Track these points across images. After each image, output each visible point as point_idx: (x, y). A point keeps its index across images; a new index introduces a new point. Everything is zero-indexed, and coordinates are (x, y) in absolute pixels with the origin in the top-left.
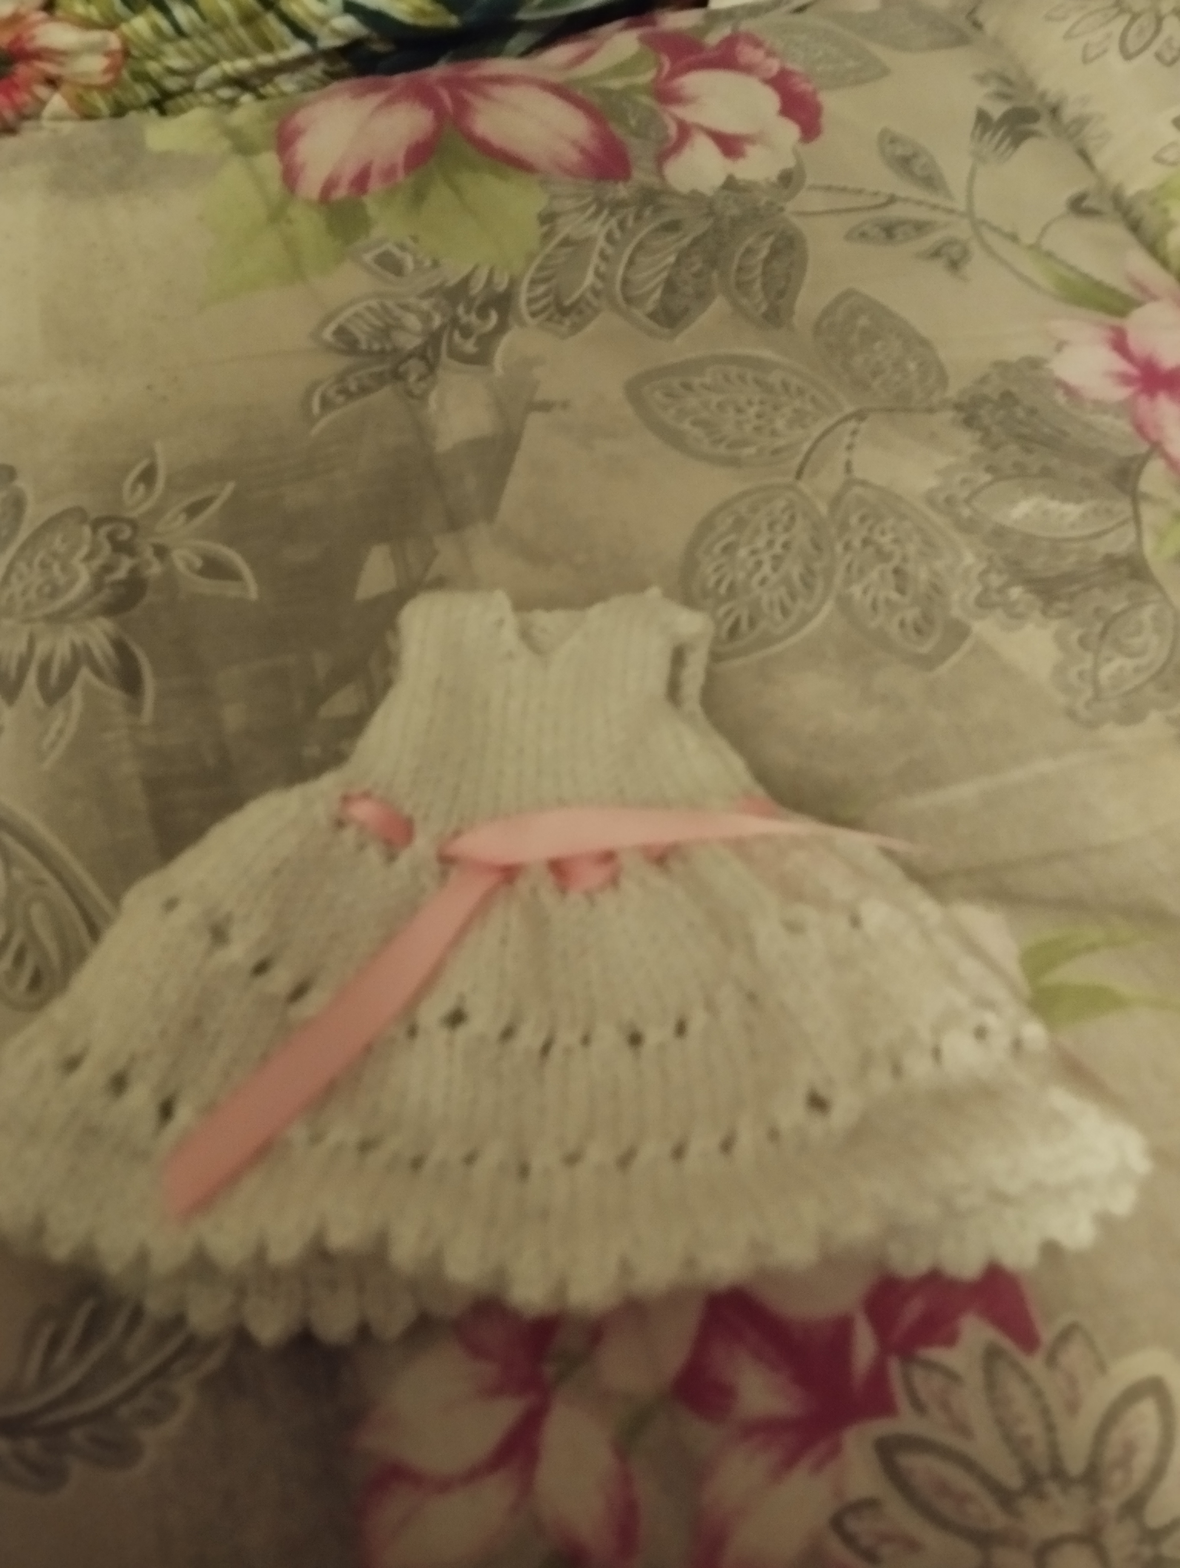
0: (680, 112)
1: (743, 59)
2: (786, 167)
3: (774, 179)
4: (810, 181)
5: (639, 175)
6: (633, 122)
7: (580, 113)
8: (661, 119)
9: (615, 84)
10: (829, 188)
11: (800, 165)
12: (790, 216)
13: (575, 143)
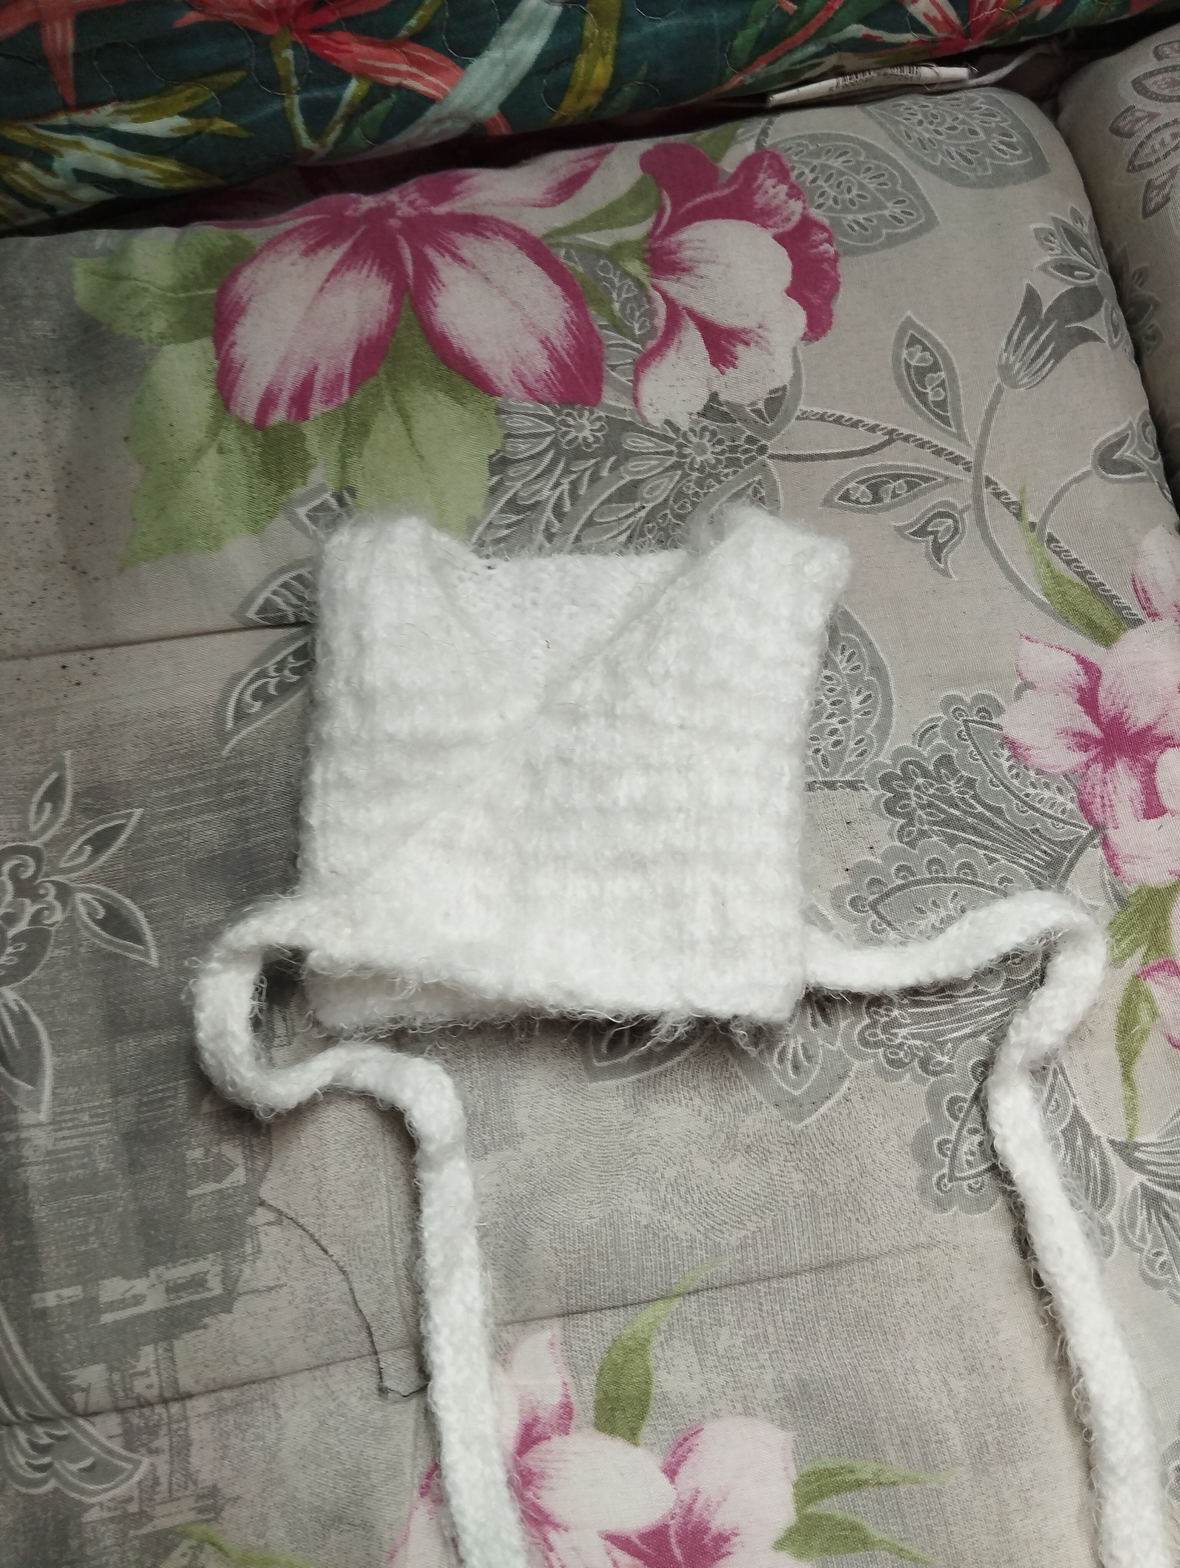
0: (674, 287)
1: (760, 200)
2: (778, 384)
3: (761, 405)
4: (802, 407)
5: (610, 397)
6: (617, 306)
7: (557, 290)
8: (650, 300)
9: (603, 239)
10: (822, 418)
11: (797, 378)
12: (769, 462)
13: (545, 342)
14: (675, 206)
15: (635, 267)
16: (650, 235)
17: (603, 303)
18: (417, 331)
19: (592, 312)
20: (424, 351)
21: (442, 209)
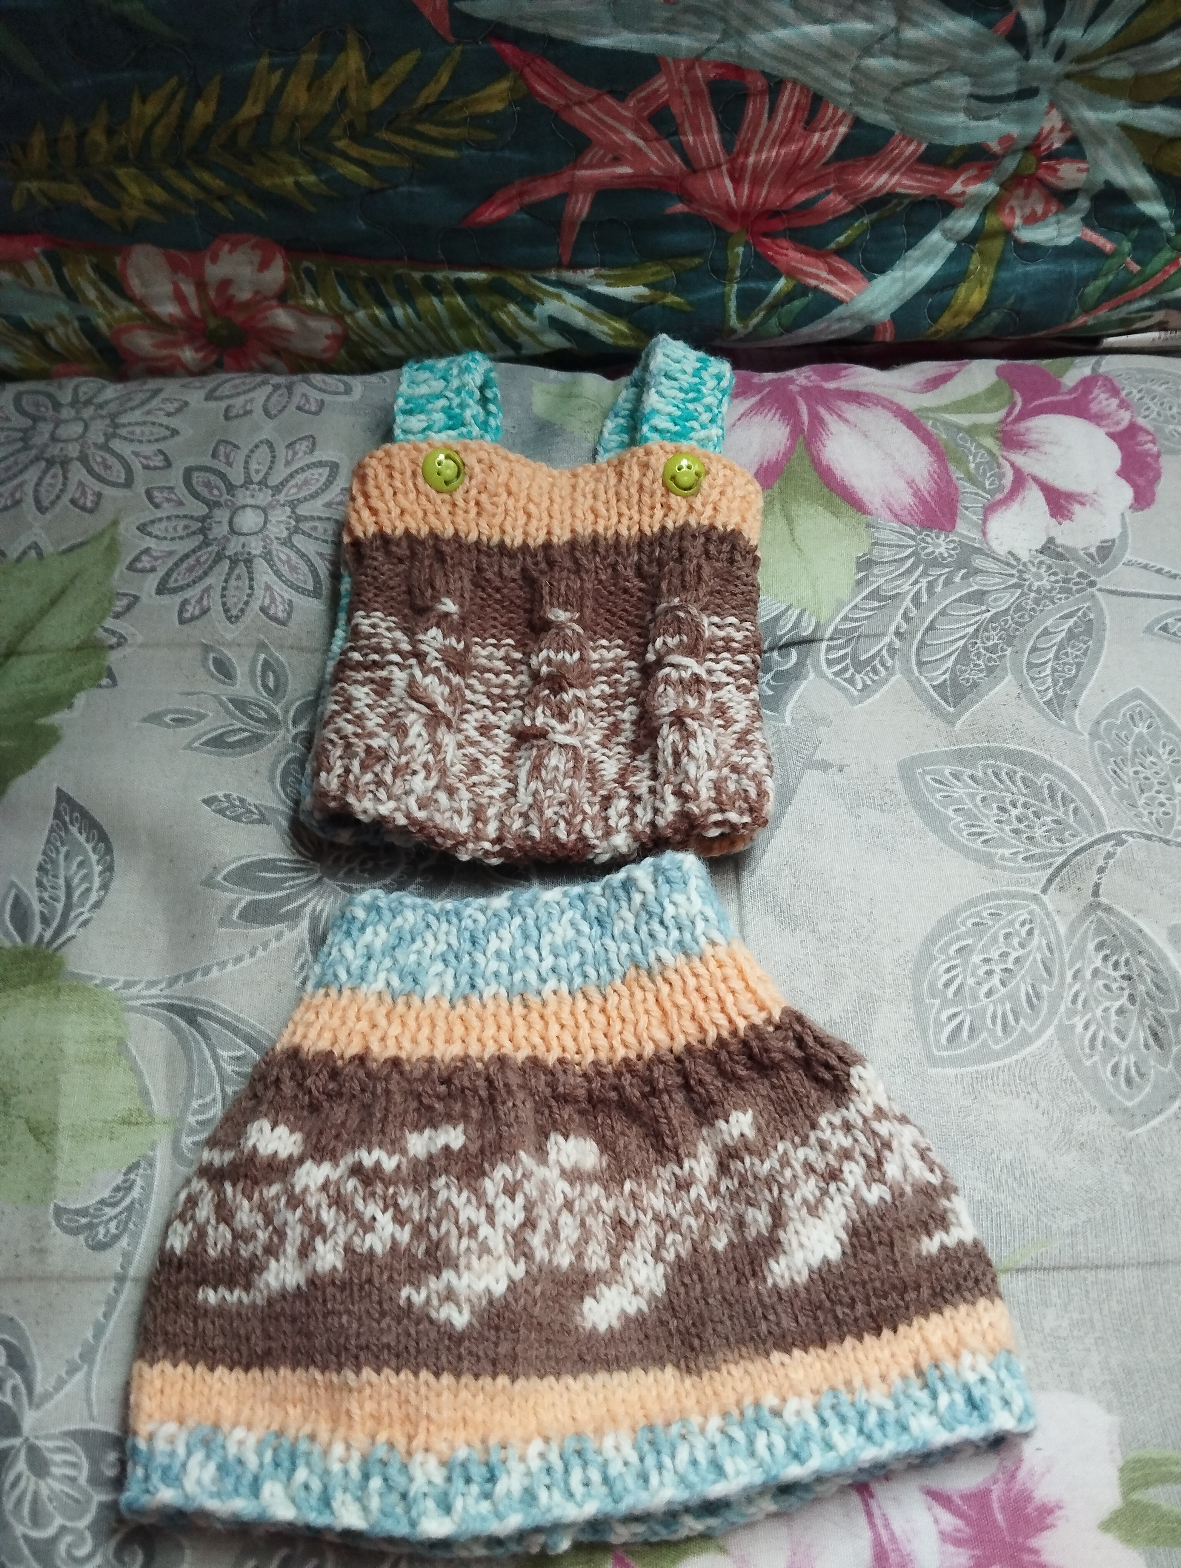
0: (1019, 459)
1: (1094, 408)
2: (1108, 537)
3: (1093, 550)
4: (1128, 557)
5: (964, 529)
6: (972, 466)
7: (925, 448)
8: (999, 466)
9: (964, 420)
10: (1145, 567)
11: (1124, 535)
12: (1099, 594)
13: (911, 484)
14: (1025, 402)
15: (989, 442)
16: (1002, 421)
17: (961, 462)
18: (807, 462)
19: (952, 468)
20: (812, 477)
21: (831, 385)
